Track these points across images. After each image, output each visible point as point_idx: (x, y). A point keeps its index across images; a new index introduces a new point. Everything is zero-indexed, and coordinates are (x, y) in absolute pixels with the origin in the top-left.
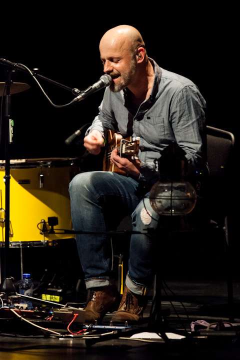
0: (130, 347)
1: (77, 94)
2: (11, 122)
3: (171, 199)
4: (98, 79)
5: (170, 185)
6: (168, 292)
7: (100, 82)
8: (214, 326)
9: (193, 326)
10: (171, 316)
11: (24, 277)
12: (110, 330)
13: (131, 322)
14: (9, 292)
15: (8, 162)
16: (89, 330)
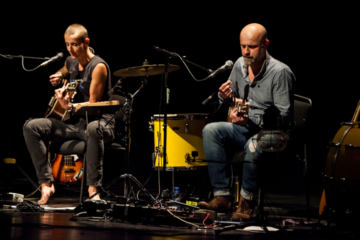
0: (243, 235)
1: (211, 73)
2: (168, 90)
3: (271, 141)
4: (225, 64)
5: (270, 132)
6: (268, 201)
7: (225, 65)
8: (298, 223)
9: (284, 223)
10: (270, 216)
11: (175, 190)
12: (231, 224)
13: (244, 220)
14: (165, 199)
15: (166, 116)
16: (217, 224)
